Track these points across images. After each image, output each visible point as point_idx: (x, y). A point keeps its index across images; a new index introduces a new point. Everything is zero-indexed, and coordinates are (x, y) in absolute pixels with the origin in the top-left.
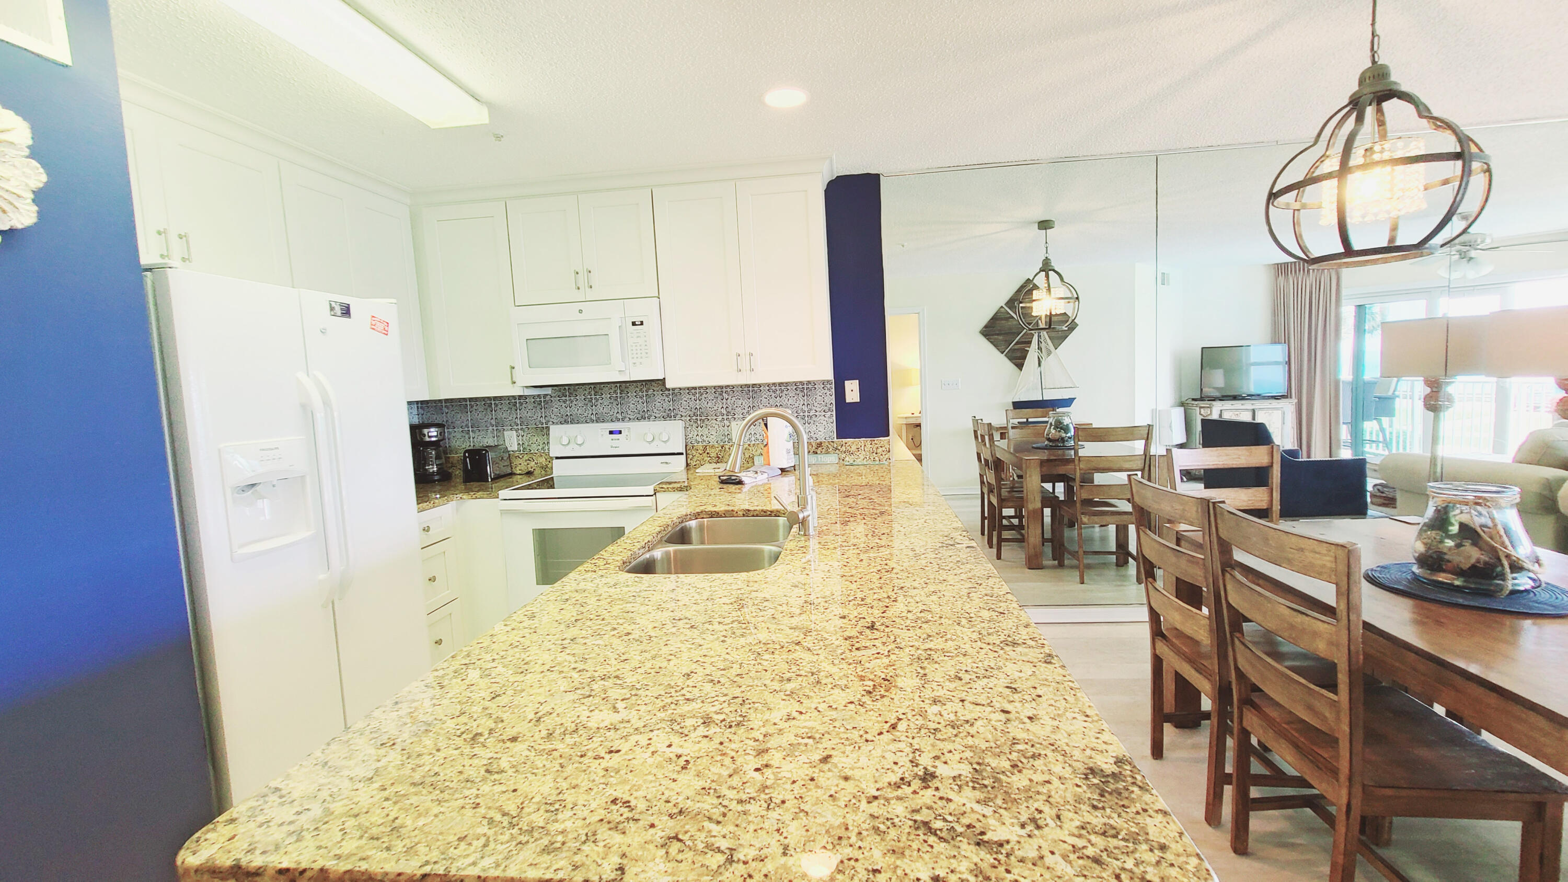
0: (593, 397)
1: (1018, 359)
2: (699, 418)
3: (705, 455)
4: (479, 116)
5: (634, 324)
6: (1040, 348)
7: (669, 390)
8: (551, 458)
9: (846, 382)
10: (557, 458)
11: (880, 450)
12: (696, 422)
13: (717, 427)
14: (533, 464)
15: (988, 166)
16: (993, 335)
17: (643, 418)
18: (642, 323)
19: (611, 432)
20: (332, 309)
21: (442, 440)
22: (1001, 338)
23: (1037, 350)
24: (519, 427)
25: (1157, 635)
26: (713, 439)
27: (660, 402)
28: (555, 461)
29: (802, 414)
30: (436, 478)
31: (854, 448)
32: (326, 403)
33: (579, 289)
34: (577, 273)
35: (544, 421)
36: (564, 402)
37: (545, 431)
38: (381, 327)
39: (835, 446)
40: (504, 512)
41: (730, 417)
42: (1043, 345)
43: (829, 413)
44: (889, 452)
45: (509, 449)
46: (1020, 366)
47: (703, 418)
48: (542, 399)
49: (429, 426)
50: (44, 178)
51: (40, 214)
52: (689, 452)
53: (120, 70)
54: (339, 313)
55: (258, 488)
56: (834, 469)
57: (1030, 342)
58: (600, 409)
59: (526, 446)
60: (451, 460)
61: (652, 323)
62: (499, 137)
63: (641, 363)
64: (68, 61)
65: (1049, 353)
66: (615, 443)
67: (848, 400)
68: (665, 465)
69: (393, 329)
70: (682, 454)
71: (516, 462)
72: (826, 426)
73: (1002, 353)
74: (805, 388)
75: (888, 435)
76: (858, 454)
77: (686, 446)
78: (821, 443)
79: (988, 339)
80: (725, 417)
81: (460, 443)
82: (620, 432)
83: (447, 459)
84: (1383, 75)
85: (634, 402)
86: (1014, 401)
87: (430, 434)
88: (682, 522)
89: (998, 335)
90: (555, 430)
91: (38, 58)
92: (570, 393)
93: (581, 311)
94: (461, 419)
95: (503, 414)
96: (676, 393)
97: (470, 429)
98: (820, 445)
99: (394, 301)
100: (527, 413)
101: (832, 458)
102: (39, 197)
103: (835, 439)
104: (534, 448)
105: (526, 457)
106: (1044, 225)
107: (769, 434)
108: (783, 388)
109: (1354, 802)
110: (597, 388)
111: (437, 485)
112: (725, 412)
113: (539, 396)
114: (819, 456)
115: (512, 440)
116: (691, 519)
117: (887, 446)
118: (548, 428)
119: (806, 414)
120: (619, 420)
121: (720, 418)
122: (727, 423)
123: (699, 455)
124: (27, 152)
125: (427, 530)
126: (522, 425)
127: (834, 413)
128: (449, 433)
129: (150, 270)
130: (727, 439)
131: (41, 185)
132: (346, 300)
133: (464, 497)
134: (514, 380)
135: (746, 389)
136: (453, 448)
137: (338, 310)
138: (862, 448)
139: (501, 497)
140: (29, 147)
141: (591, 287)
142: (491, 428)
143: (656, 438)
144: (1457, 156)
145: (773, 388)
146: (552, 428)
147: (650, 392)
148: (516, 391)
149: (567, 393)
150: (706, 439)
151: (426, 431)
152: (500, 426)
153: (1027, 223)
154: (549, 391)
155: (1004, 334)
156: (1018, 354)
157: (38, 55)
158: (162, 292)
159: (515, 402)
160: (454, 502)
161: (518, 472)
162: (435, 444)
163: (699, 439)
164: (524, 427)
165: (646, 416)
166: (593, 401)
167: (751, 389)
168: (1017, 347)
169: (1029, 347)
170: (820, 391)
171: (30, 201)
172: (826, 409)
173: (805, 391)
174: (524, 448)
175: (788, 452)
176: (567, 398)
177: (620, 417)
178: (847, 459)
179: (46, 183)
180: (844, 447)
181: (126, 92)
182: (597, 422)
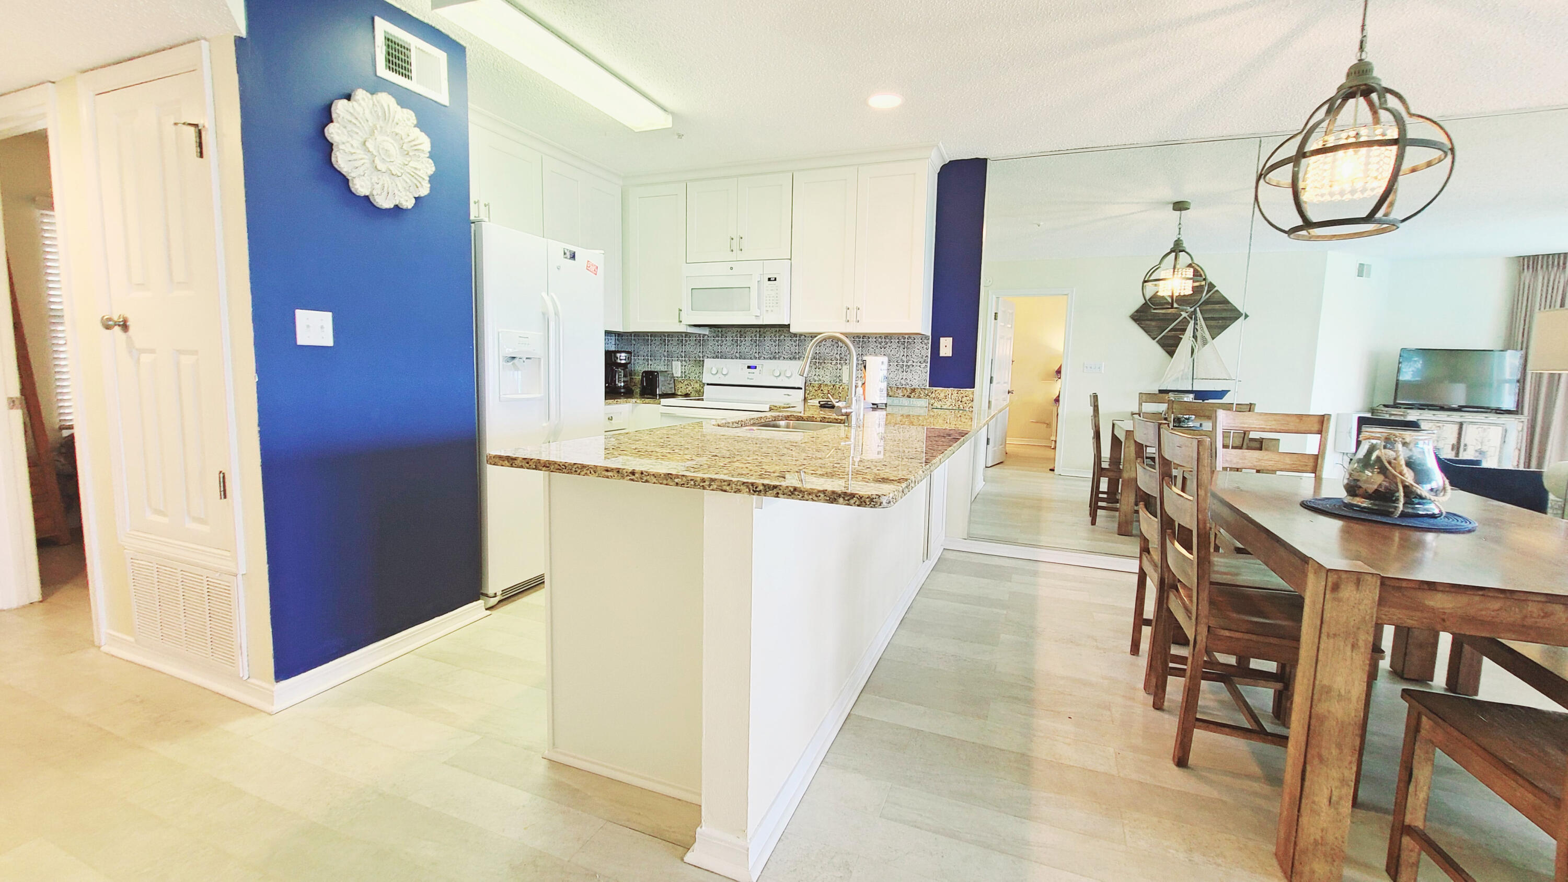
0: (739, 339)
1: (1170, 346)
2: (817, 361)
3: (820, 391)
4: (665, 121)
5: (769, 279)
6: (1195, 337)
7: (795, 335)
8: (704, 384)
9: (941, 339)
10: (708, 384)
11: (964, 399)
12: (815, 364)
13: (831, 369)
14: (690, 388)
15: (1090, 150)
16: (1144, 320)
17: (775, 358)
18: (775, 280)
19: (749, 367)
20: (565, 254)
21: (629, 363)
22: (1153, 323)
23: (1192, 339)
24: (683, 359)
25: (1144, 551)
26: (827, 379)
27: (789, 346)
28: (706, 387)
29: (901, 363)
30: (622, 391)
31: (942, 395)
32: (556, 314)
33: (732, 251)
34: (732, 239)
35: (701, 356)
36: (717, 341)
37: (700, 363)
38: (593, 268)
39: (926, 392)
40: (663, 414)
41: (842, 362)
42: (1198, 334)
43: (924, 364)
44: (972, 401)
45: (675, 375)
46: (1171, 354)
47: (821, 361)
48: (702, 338)
49: (621, 352)
50: (434, 169)
51: (431, 189)
52: (807, 388)
53: (469, 103)
54: (569, 257)
55: (516, 361)
56: (923, 412)
57: (1184, 330)
58: (743, 349)
59: (686, 374)
60: (634, 380)
61: (783, 281)
62: (680, 136)
63: (772, 311)
64: (447, 104)
65: (1205, 343)
66: (751, 376)
67: (942, 354)
68: (787, 396)
69: (600, 271)
70: (801, 389)
71: (679, 385)
72: (920, 375)
73: (1154, 339)
74: (905, 340)
75: (974, 387)
76: (945, 401)
77: (805, 383)
78: (915, 389)
79: (1138, 324)
80: (838, 362)
81: (640, 367)
82: (755, 368)
83: (631, 379)
84: (1367, 71)
85: (769, 344)
86: (1160, 389)
87: (621, 358)
88: (775, 420)
89: (1151, 320)
90: (708, 363)
91: (436, 104)
92: (722, 335)
93: (732, 268)
94: (643, 350)
95: (674, 348)
96: (801, 338)
97: (649, 358)
98: (913, 390)
99: (603, 252)
100: (690, 348)
101: (923, 402)
102: (432, 179)
103: (928, 387)
104: (692, 376)
105: (686, 383)
106: (1180, 206)
107: (866, 375)
108: (887, 340)
109: (1199, 638)
110: (742, 329)
111: (622, 396)
112: (839, 358)
113: (700, 334)
114: (911, 399)
115: (677, 369)
116: (782, 420)
117: (971, 396)
118: (703, 361)
119: (905, 364)
120: (756, 358)
121: (834, 362)
122: (839, 366)
123: (814, 391)
124: (428, 155)
125: (610, 419)
126: (684, 358)
127: (929, 365)
128: (635, 360)
129: (474, 223)
130: (838, 380)
131: (432, 173)
132: (573, 249)
133: (638, 401)
134: (681, 320)
135: (857, 339)
136: (636, 371)
137: (568, 255)
138: (950, 396)
139: (662, 404)
140: (429, 152)
141: (741, 250)
142: (663, 358)
143: (782, 375)
144: (1394, 142)
145: (880, 340)
146: (706, 360)
147: (782, 337)
148: (682, 328)
149: (720, 335)
150: (822, 379)
151: (618, 355)
152: (670, 356)
153: (1162, 204)
154: (706, 331)
155: (1159, 320)
156: (1171, 342)
157: (436, 102)
158: (479, 235)
159: (682, 337)
160: (631, 404)
161: (679, 393)
162: (624, 366)
163: (816, 378)
164: (687, 359)
165: (777, 356)
166: (739, 342)
167: (861, 340)
168: (1170, 334)
169: (1183, 335)
170: (918, 345)
171: (427, 181)
172: (922, 360)
173: (906, 344)
174: (686, 376)
175: (881, 390)
176: (720, 338)
177: (757, 356)
178: (935, 404)
179: (435, 172)
180: (933, 394)
181: (471, 117)
182: (740, 359)
